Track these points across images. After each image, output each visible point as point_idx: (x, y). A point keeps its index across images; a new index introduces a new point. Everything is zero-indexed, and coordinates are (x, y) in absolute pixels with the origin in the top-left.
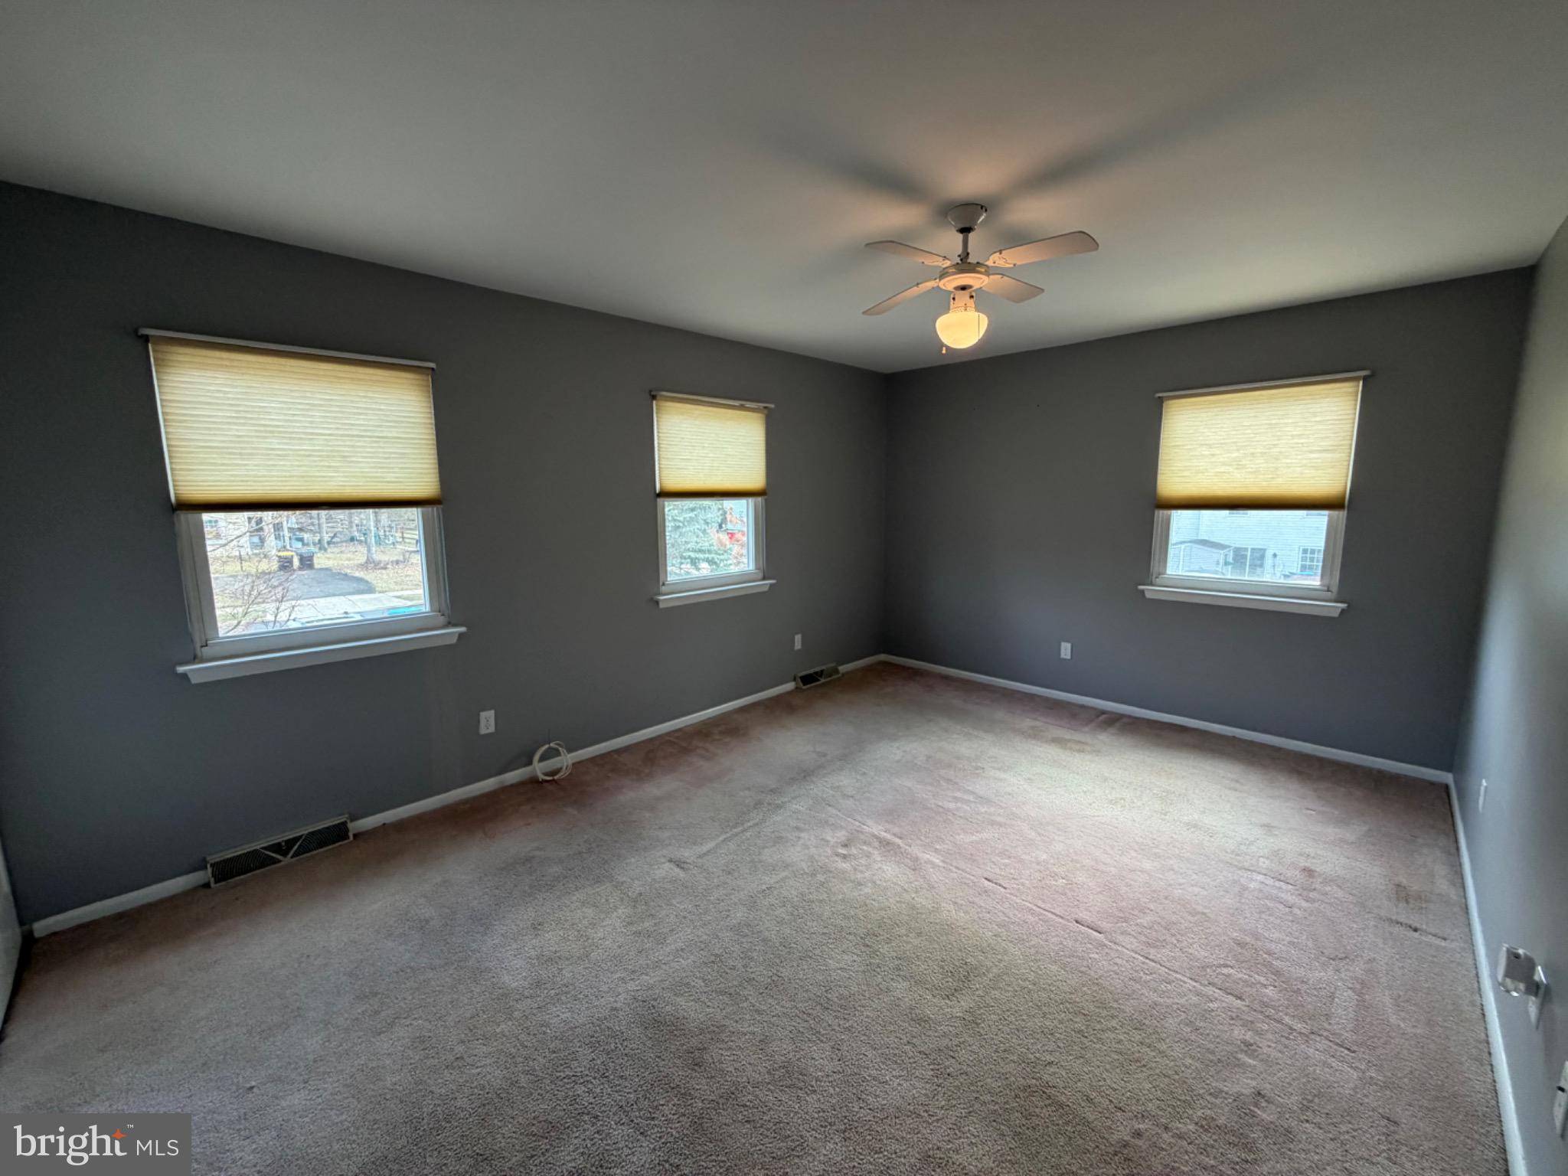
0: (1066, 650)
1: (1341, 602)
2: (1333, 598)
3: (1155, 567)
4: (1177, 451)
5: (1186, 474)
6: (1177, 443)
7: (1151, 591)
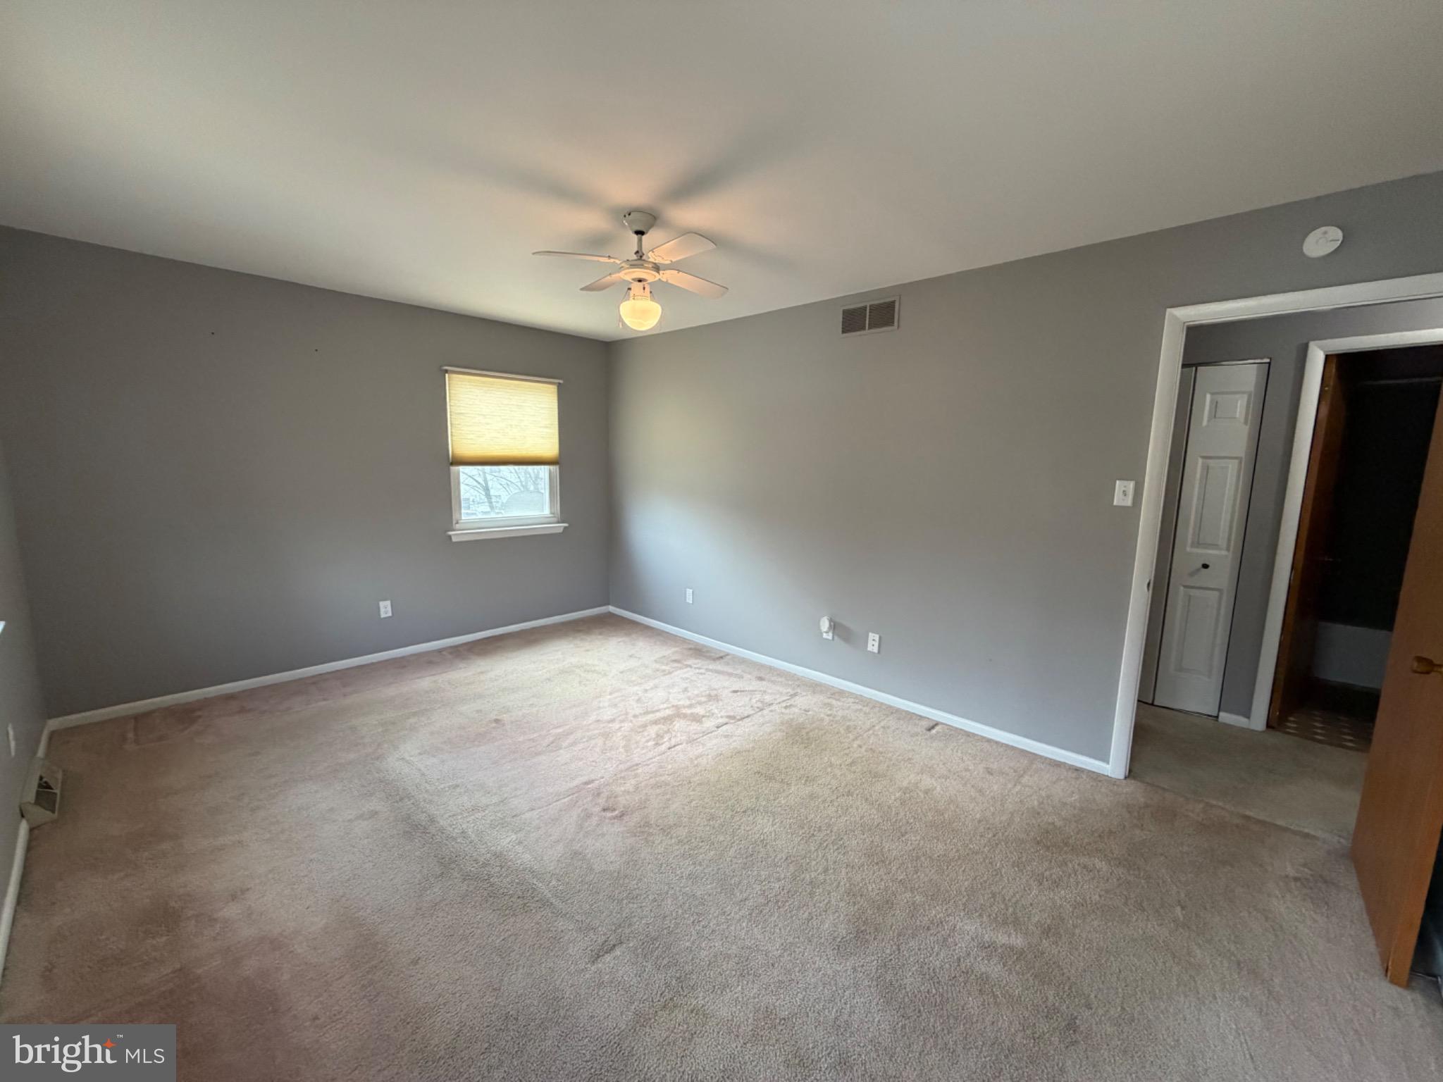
0: (385, 609)
1: (563, 522)
2: (555, 520)
3: (455, 516)
4: (462, 417)
5: (472, 436)
6: (463, 411)
7: (456, 536)
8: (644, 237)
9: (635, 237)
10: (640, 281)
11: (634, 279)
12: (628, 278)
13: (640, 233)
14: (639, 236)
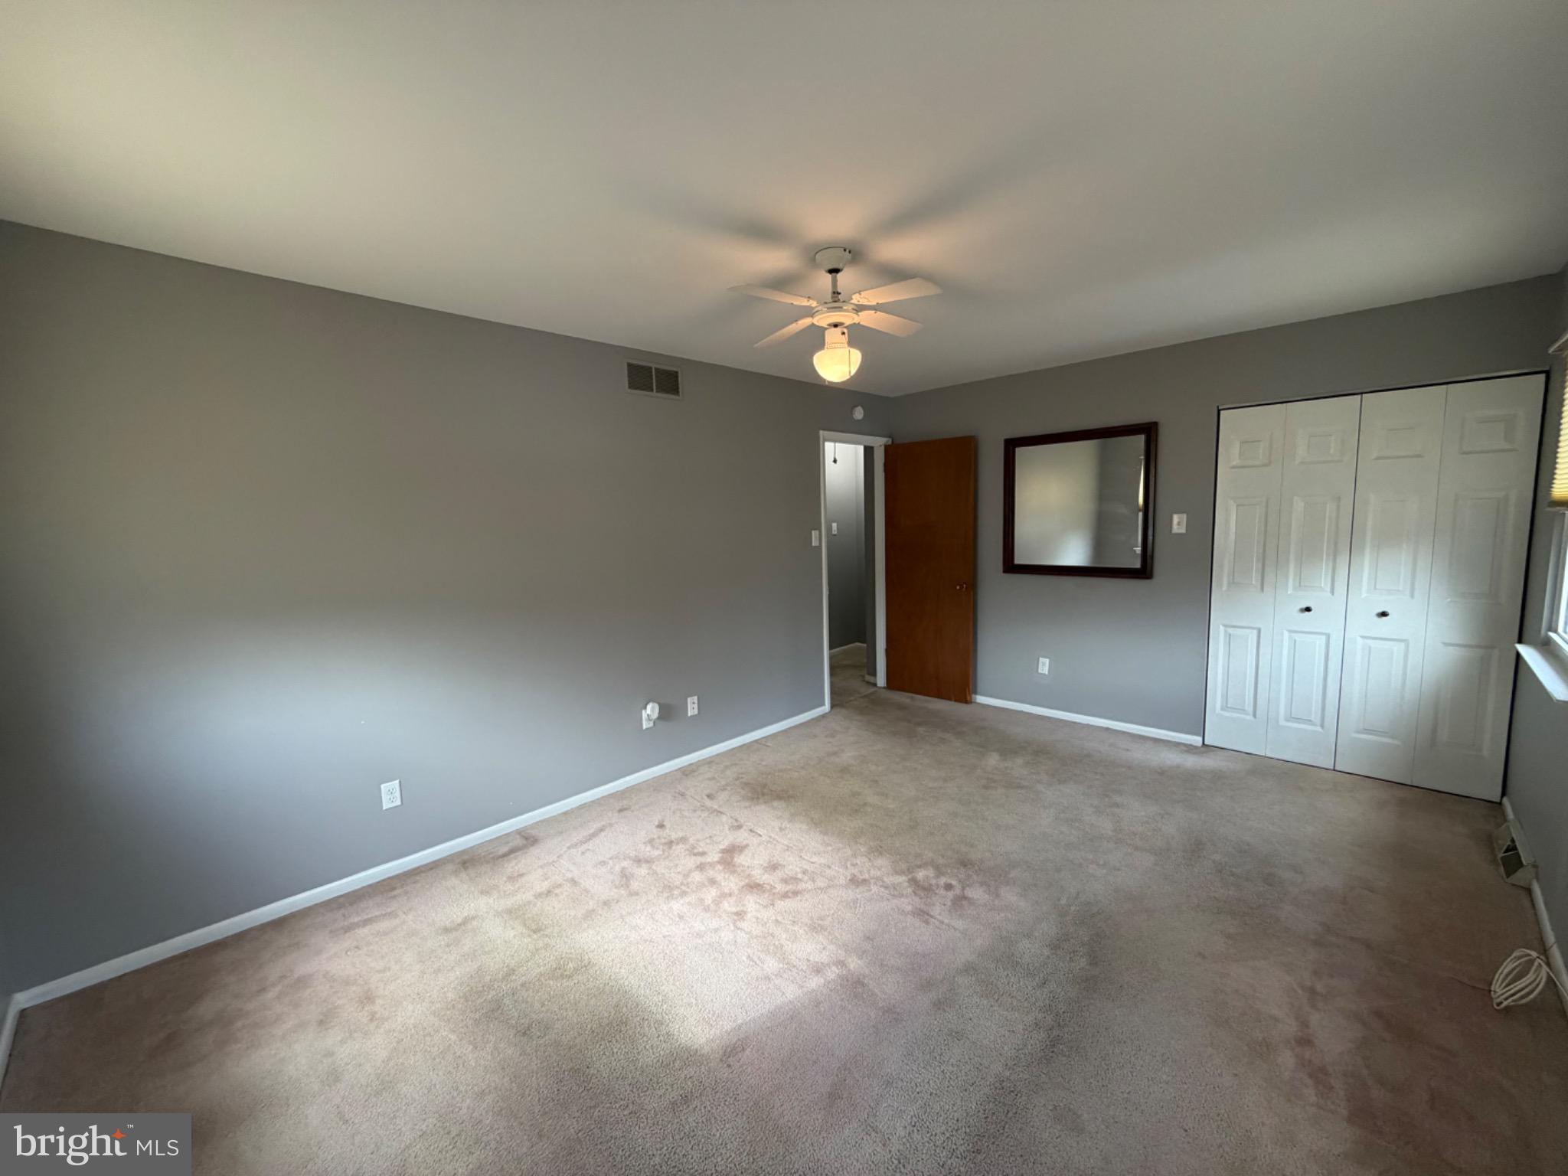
8: (839, 275)
9: (829, 276)
10: (836, 326)
11: (830, 325)
12: (824, 324)
13: (834, 271)
14: (833, 274)
